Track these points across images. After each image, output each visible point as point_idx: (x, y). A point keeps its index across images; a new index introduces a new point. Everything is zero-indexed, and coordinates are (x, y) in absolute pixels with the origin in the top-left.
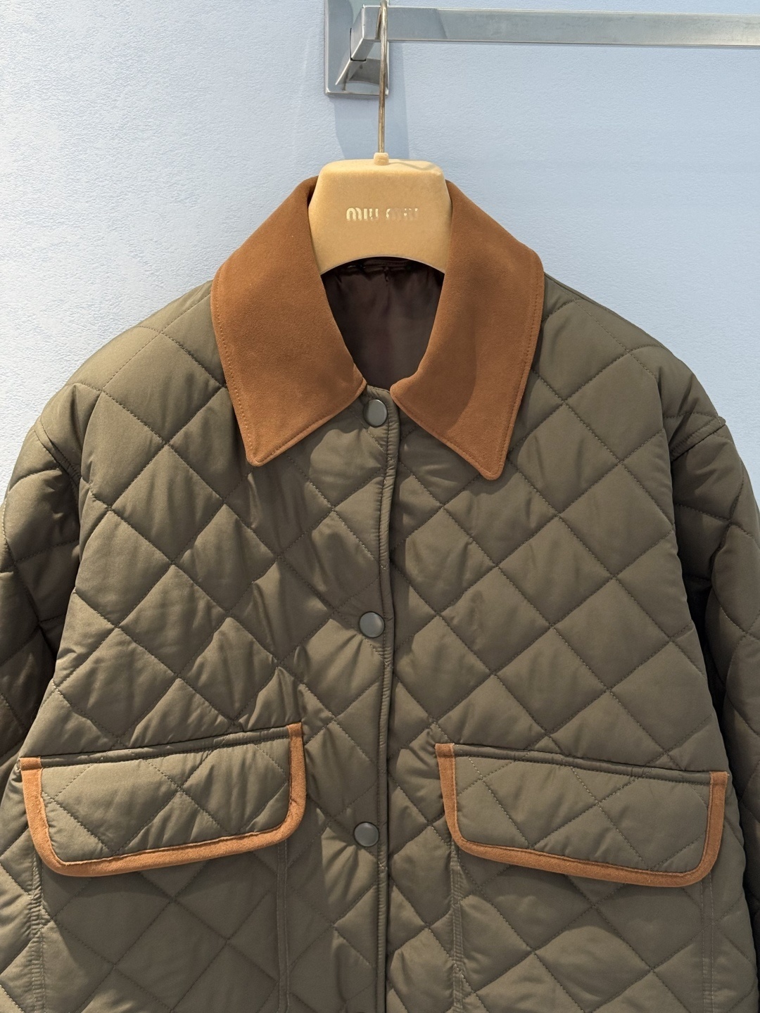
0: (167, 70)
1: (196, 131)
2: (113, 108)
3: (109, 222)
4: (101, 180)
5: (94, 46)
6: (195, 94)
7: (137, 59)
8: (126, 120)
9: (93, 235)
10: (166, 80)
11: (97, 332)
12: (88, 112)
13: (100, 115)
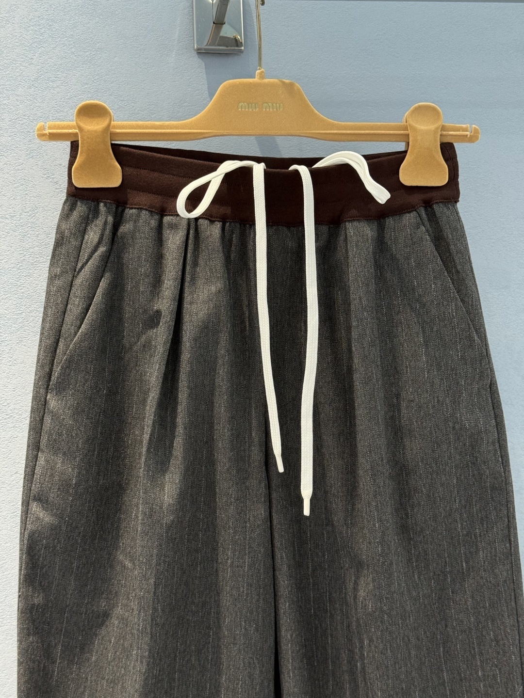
0: (72, 35)
1: (95, 81)
2: (29, 65)
3: (27, 151)
4: (21, 119)
5: (15, 19)
6: (94, 53)
7: (48, 28)
8: (40, 73)
9: (15, 162)
10: (71, 43)
11: (18, 237)
12: (10, 68)
13: (20, 69)
